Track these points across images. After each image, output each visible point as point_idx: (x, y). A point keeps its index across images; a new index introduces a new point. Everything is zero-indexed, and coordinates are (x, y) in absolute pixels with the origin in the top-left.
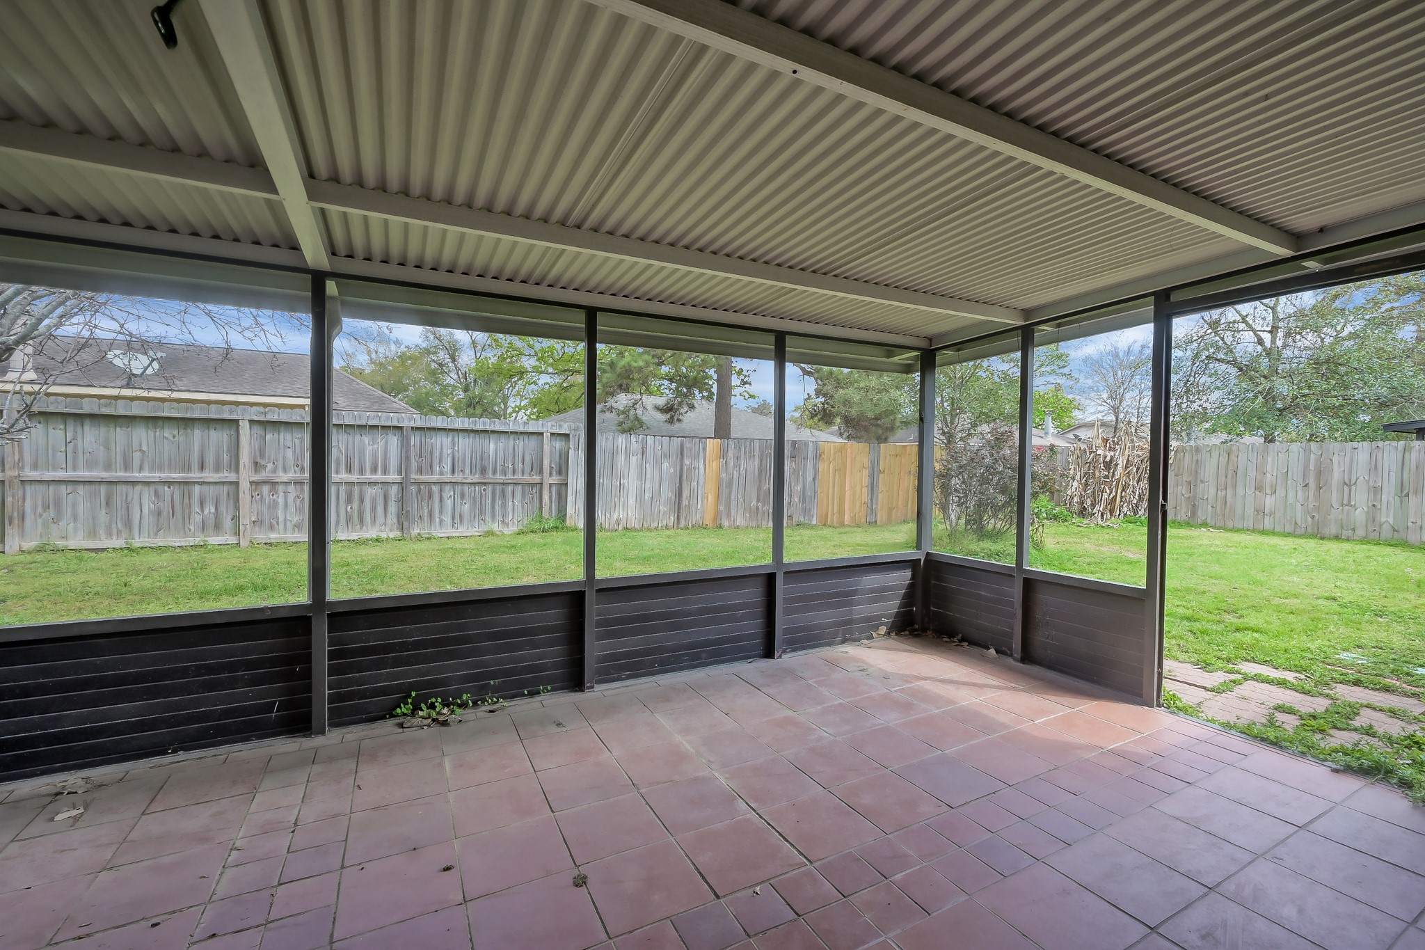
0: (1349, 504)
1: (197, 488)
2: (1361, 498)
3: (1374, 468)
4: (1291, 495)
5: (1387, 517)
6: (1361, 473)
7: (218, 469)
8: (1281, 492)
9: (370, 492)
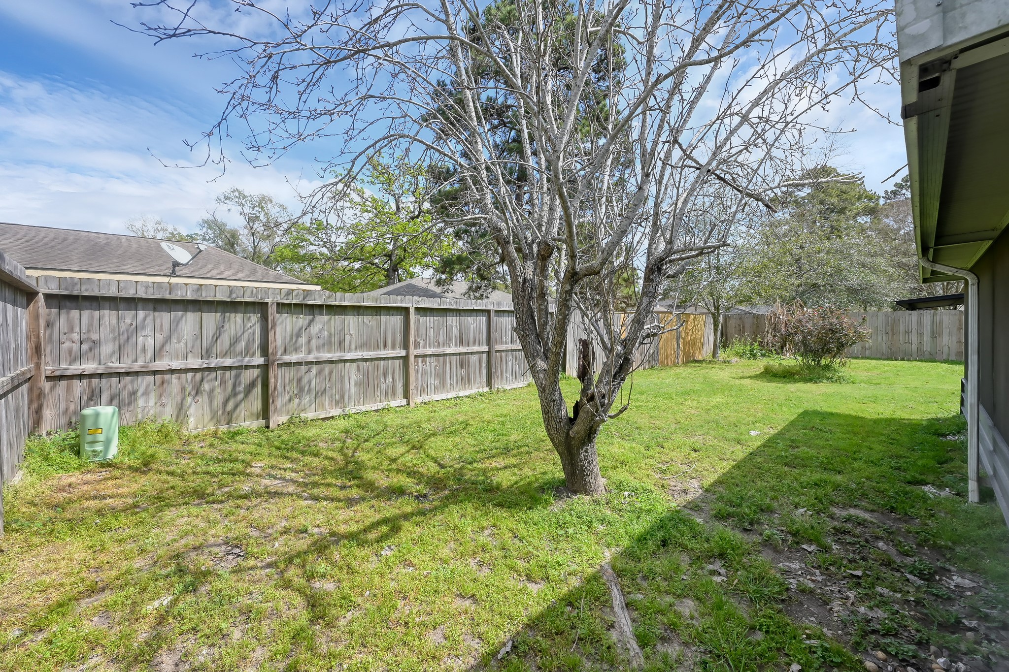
0: (908, 342)
1: (382, 362)
2: (914, 339)
3: (920, 323)
4: (880, 338)
5: (927, 348)
6: (914, 325)
7: (393, 348)
8: (874, 337)
9: (474, 358)
